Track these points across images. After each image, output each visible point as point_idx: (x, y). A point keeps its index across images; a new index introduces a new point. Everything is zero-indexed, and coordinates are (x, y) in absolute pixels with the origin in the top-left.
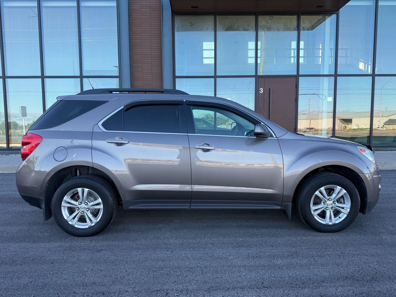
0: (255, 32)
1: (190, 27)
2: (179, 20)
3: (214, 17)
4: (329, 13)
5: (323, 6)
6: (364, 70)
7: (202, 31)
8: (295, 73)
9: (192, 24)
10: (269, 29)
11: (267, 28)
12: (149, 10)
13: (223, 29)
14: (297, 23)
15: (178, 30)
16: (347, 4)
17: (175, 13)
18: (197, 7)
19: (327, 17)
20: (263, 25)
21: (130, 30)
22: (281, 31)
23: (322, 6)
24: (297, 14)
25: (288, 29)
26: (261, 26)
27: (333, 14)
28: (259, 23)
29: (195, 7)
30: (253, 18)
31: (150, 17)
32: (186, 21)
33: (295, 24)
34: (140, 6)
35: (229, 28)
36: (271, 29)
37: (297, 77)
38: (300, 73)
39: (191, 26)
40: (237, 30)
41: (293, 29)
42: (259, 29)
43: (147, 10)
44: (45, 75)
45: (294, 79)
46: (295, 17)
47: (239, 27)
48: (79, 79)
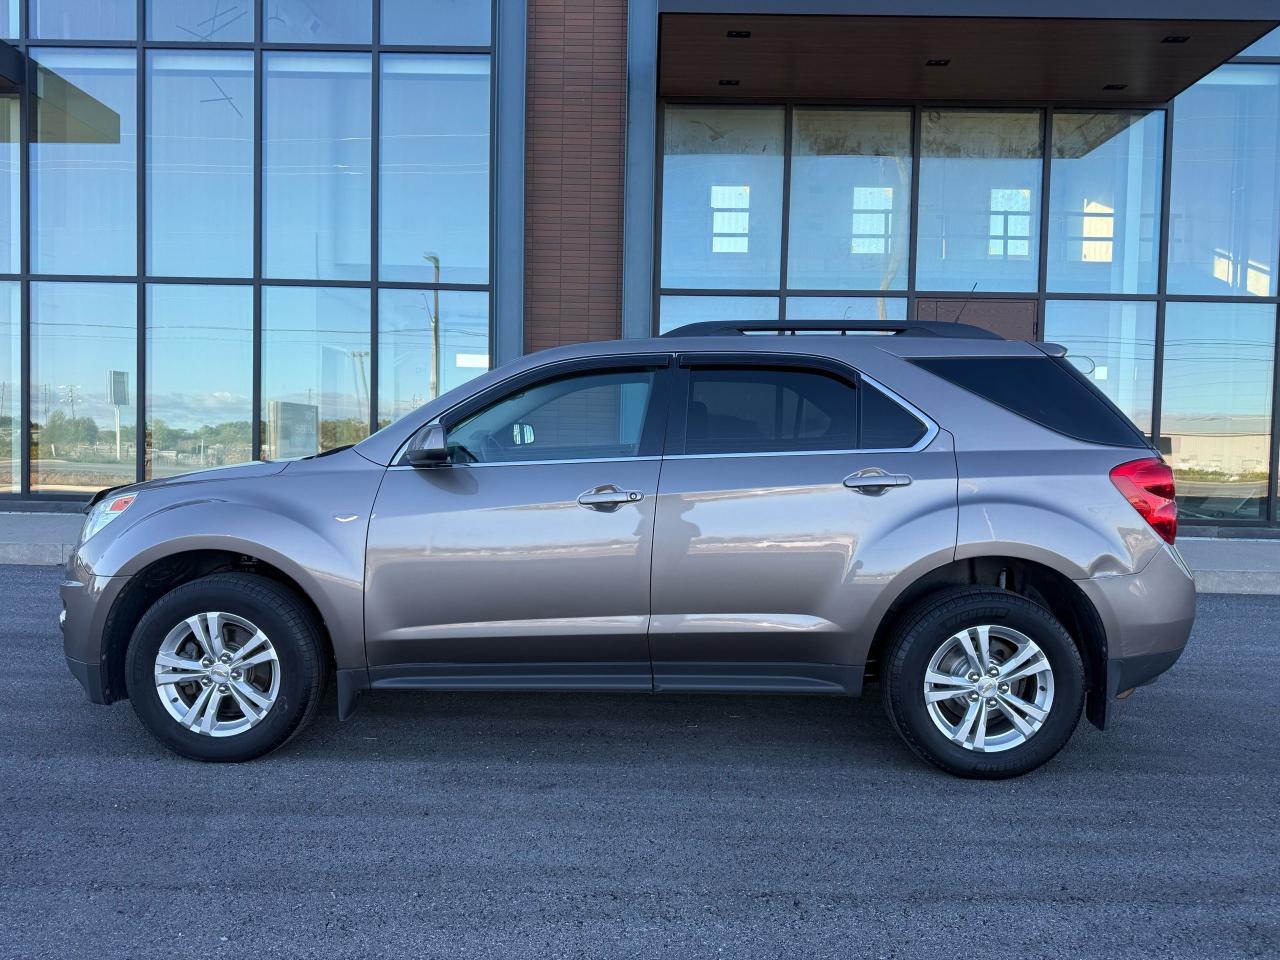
0: (909, 160)
1: (710, 141)
2: (677, 122)
3: (783, 112)
4: (1142, 107)
5: (1126, 86)
6: (1233, 283)
7: (748, 153)
8: (1033, 289)
9: (716, 132)
10: (953, 151)
11: (947, 148)
12: (589, 89)
13: (811, 149)
14: (1042, 135)
15: (673, 150)
16: (1200, 82)
17: (670, 97)
18: (737, 83)
19: (1132, 119)
20: (935, 139)
21: (529, 148)
22: (991, 157)
23: (1122, 87)
24: (1041, 108)
25: (1013, 153)
26: (928, 142)
27: (1153, 110)
28: (924, 135)
29: (729, 83)
30: (902, 118)
31: (588, 109)
32: (698, 123)
33: (1034, 137)
34: (561, 75)
35: (832, 147)
36: (959, 151)
37: (1037, 301)
38: (1049, 289)
39: (714, 138)
40: (855, 151)
41: (1028, 153)
42: (923, 152)
43: (582, 88)
44: (263, 277)
45: (1030, 306)
46: (1036, 117)
47: (859, 144)
48: (368, 292)
